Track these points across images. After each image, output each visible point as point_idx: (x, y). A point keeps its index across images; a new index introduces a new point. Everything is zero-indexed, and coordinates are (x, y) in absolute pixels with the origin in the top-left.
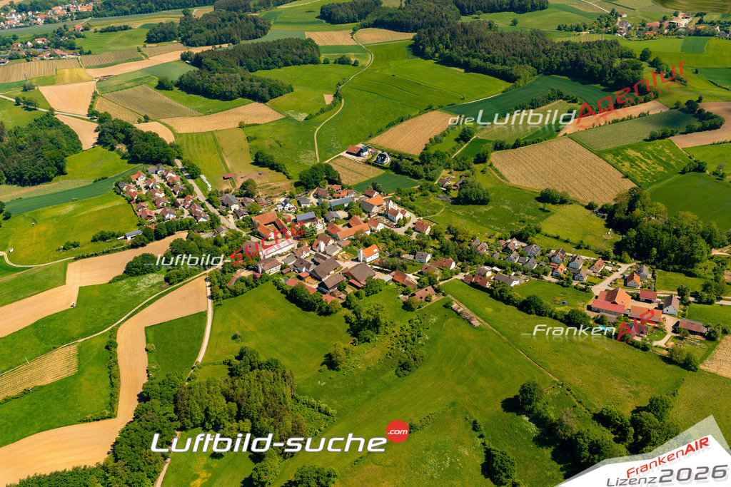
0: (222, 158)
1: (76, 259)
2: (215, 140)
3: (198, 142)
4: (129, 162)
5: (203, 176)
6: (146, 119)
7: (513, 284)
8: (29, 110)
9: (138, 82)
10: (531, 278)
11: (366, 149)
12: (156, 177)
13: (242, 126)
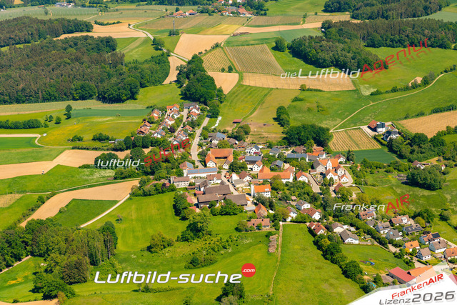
0: (255, 109)
1: (73, 148)
2: (265, 95)
3: (250, 94)
4: (181, 99)
5: (220, 118)
6: (230, 70)
7: (348, 240)
8: (157, 49)
9: (263, 41)
10: (376, 243)
11: (383, 126)
12: (186, 111)
13: (303, 89)
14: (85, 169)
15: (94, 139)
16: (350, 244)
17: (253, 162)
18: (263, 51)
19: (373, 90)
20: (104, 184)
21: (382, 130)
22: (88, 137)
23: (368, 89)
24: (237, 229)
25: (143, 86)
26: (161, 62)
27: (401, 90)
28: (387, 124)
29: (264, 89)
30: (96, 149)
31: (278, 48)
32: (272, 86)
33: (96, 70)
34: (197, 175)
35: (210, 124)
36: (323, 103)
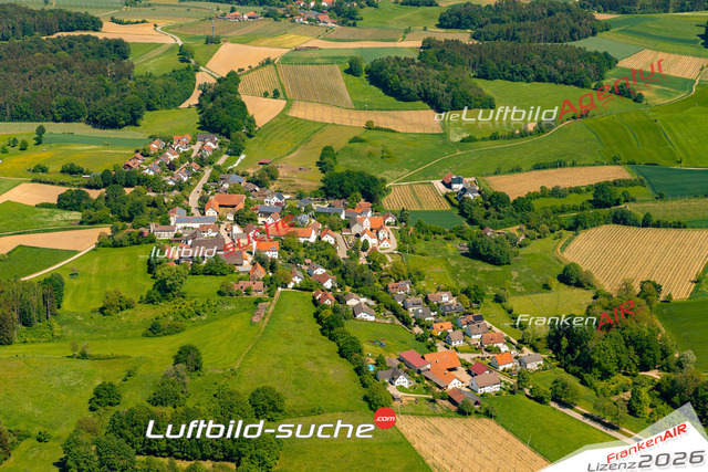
0: (295, 149)
1: (32, 182)
2: (315, 132)
3: (294, 129)
5: (243, 156)
6: (276, 95)
7: (361, 315)
8: (183, 60)
9: (335, 60)
10: (397, 322)
11: (459, 181)
12: (199, 144)
13: (369, 127)
14: (44, 209)
15: (62, 172)
16: (363, 320)
17: (267, 214)
18: (331, 73)
19: (465, 135)
20: (65, 229)
21: (457, 187)
22: (55, 168)
23: (459, 133)
24: (220, 293)
25: (150, 108)
26: (184, 78)
27: (503, 137)
28: (467, 180)
29: (315, 123)
30: (63, 184)
31: (352, 71)
32: (328, 120)
33: (90, 82)
34: (188, 225)
35: (228, 163)
36: (392, 148)
